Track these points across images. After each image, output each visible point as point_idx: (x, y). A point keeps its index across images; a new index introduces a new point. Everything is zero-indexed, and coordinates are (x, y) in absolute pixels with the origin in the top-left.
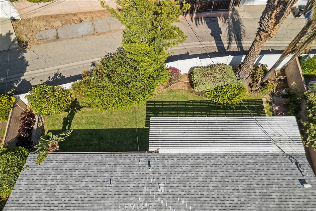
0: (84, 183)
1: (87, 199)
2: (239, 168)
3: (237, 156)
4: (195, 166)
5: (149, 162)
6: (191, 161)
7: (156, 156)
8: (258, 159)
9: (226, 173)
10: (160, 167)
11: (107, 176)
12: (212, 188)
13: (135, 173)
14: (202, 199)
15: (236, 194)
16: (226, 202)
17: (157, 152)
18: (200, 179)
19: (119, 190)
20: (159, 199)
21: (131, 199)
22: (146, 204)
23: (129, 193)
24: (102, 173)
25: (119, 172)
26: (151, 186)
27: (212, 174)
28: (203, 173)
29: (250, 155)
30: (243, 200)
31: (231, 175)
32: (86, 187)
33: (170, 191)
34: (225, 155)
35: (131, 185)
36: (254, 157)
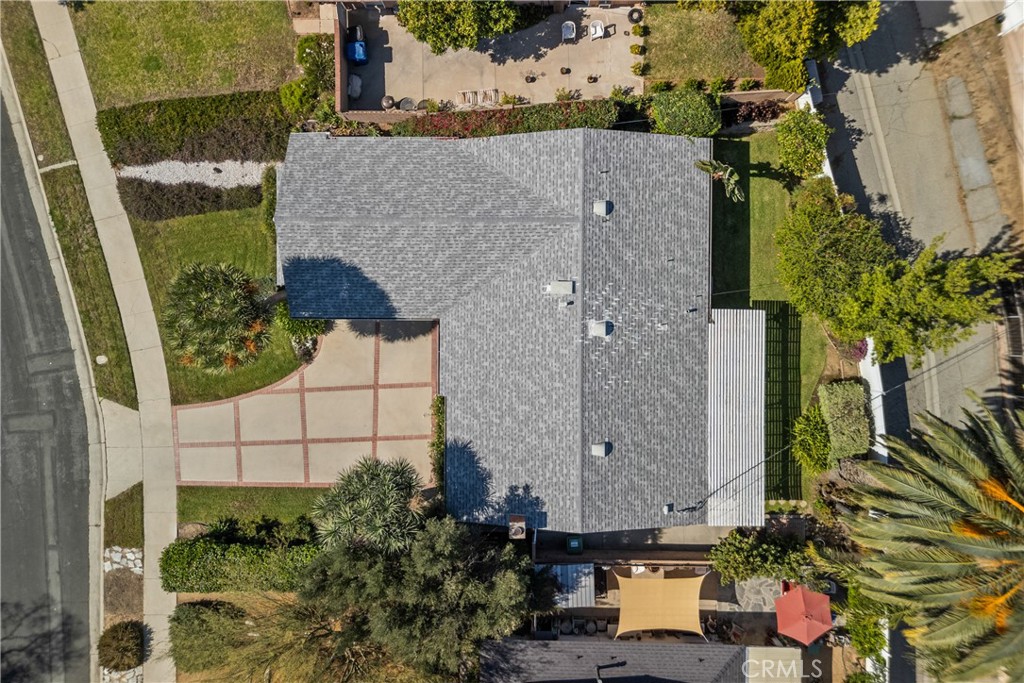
0: (670, 225)
1: (650, 233)
2: (687, 432)
3: (704, 432)
4: (690, 374)
5: (696, 310)
6: (696, 368)
7: (704, 319)
8: (700, 460)
9: (681, 413)
10: (689, 326)
11: (678, 254)
12: (662, 391)
13: (682, 292)
14: (649, 378)
15: (655, 421)
16: (646, 406)
17: (710, 320)
18: (673, 378)
19: (659, 272)
20: (650, 324)
21: (650, 289)
22: (643, 308)
23: (656, 287)
24: (682, 247)
25: (683, 270)
26: (665, 313)
27: (679, 394)
28: (681, 382)
29: (706, 450)
30: (649, 427)
31: (679, 418)
32: (665, 229)
33: (659, 338)
34: (706, 416)
35: (665, 288)
36: (703, 455)
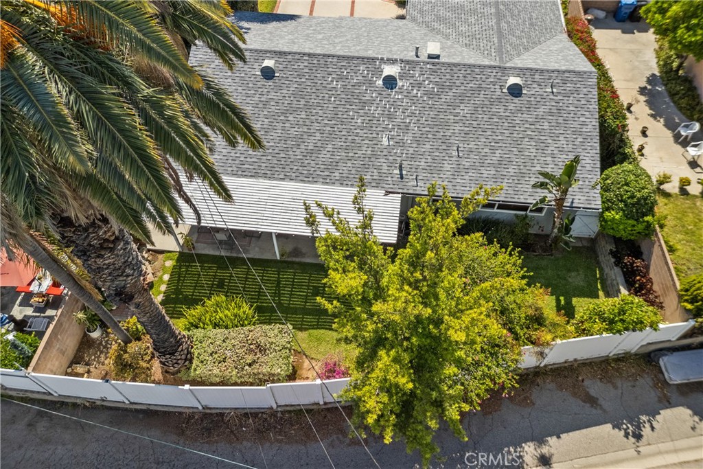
0: (497, 155)
1: (489, 133)
2: (269, 158)
3: (265, 176)
5: (402, 178)
7: (389, 187)
10: (385, 168)
11: (465, 163)
12: (318, 134)
17: (388, 193)
18: (330, 147)
20: (390, 126)
22: (408, 121)
27: (311, 152)
28: (324, 156)
29: (245, 176)
31: (285, 150)
34: (282, 179)
35: (428, 146)
